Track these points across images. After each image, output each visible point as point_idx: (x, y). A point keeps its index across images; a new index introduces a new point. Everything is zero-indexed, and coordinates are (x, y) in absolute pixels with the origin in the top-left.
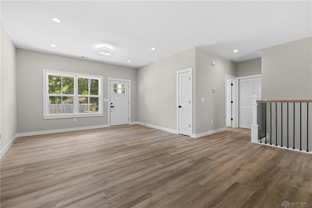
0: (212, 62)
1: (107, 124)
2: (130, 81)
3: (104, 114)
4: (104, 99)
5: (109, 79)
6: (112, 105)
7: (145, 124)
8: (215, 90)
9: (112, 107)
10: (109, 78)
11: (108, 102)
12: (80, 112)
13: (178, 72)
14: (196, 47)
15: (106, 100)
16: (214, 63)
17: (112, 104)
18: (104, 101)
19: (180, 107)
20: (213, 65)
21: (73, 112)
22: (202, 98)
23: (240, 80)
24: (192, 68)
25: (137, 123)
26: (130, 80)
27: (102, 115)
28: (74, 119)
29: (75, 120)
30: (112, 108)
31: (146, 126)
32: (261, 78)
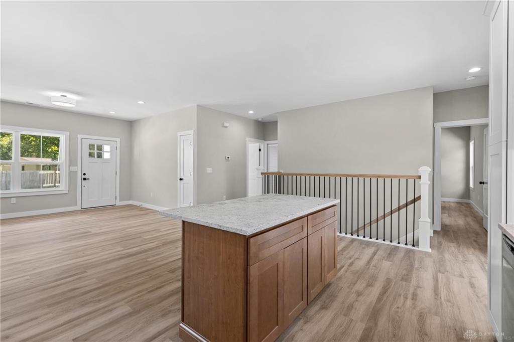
0: (223, 124)
1: (76, 205)
2: (118, 140)
3: (69, 190)
4: (71, 167)
5: (80, 137)
6: (84, 177)
7: (141, 203)
8: (228, 158)
9: (85, 179)
10: (81, 135)
11: (77, 172)
12: (23, 187)
13: (179, 134)
14: (198, 105)
15: (73, 169)
16: (226, 125)
17: (84, 174)
18: (71, 170)
19: (181, 179)
20: (226, 127)
21: (9, 189)
22: (207, 169)
23: (269, 146)
24: (193, 131)
25: (130, 202)
26: (119, 138)
27: (67, 192)
28: (12, 199)
29: (14, 201)
30: (85, 181)
31: (143, 206)
32: (277, 145)
